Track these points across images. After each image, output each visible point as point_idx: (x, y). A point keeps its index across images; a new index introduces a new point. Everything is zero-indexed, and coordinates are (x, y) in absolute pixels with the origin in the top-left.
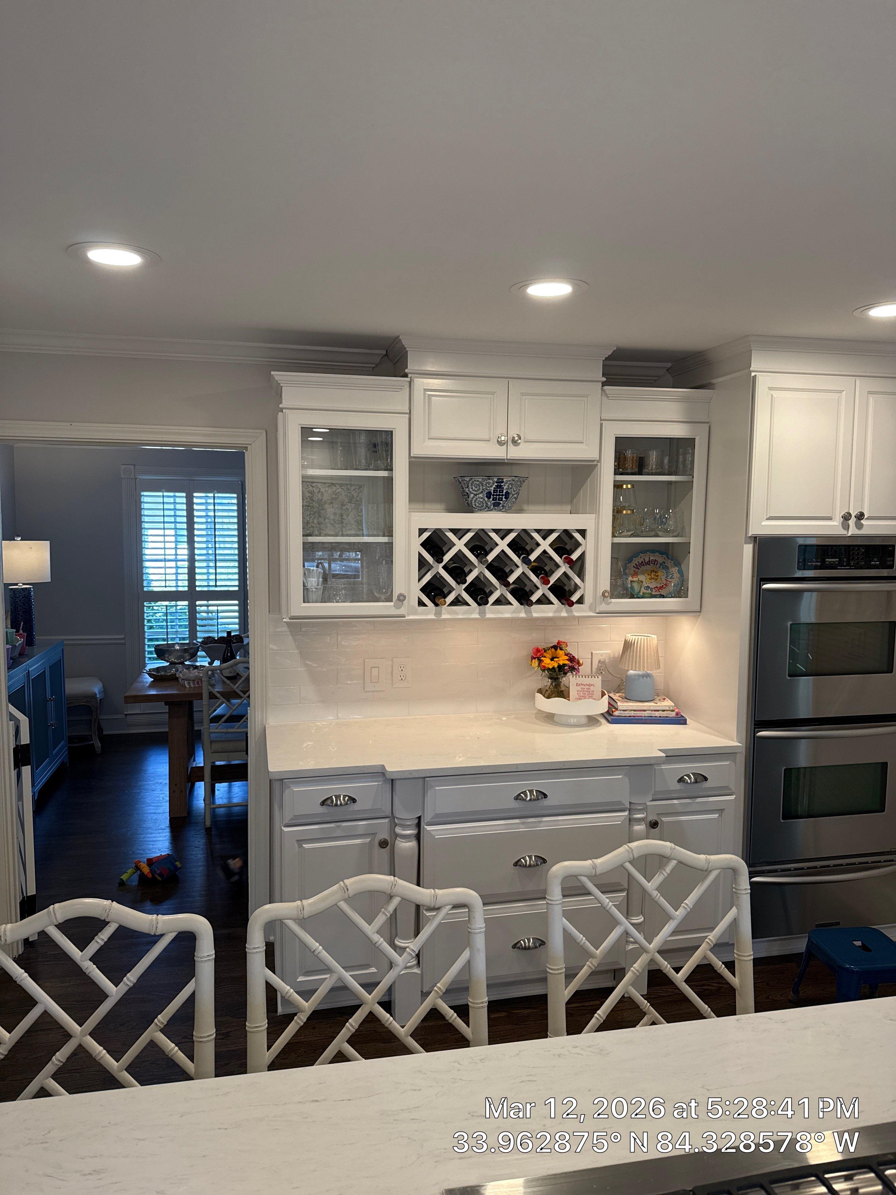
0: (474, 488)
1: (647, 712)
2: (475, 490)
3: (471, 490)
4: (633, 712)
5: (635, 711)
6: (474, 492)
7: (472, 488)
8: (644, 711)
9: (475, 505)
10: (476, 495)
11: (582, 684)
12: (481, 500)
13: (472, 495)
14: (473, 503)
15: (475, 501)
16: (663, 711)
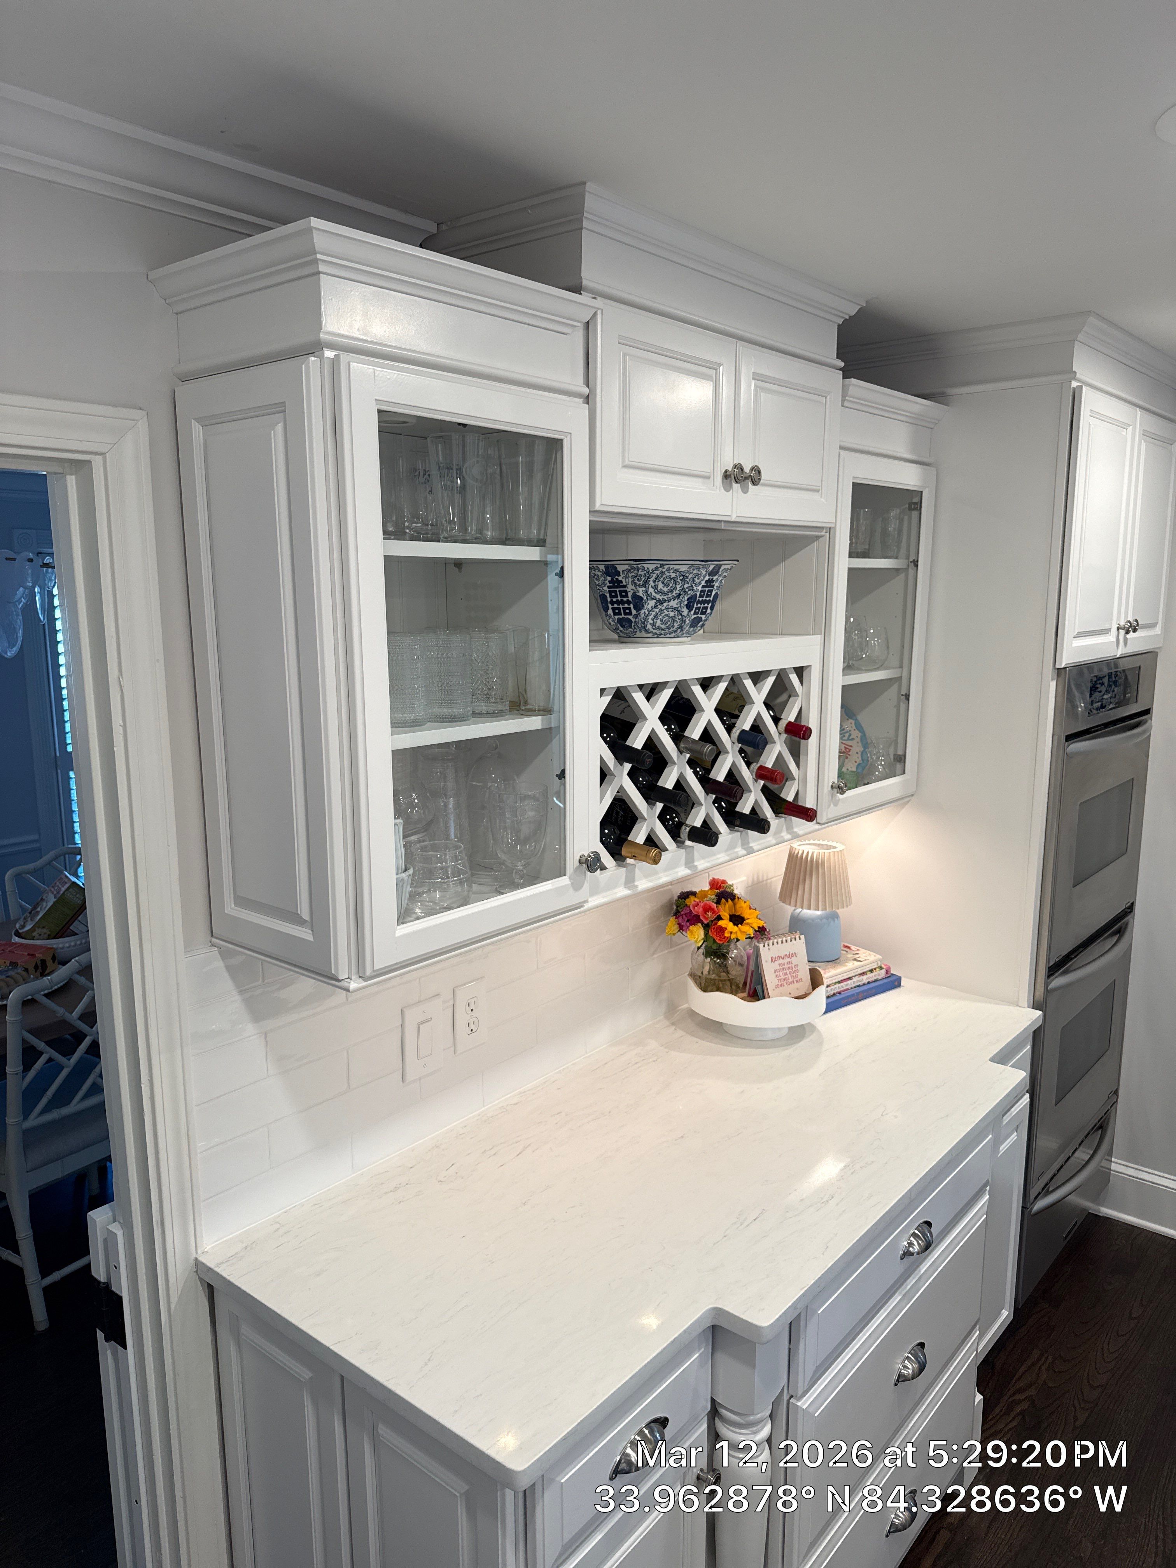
0: (660, 586)
1: (855, 979)
2: (661, 592)
3: (651, 590)
4: (838, 985)
5: (839, 982)
6: (658, 596)
7: (655, 588)
8: (850, 978)
9: (653, 625)
10: (661, 602)
11: (779, 957)
12: (672, 614)
13: (652, 603)
14: (650, 621)
15: (656, 616)
16: (871, 971)
